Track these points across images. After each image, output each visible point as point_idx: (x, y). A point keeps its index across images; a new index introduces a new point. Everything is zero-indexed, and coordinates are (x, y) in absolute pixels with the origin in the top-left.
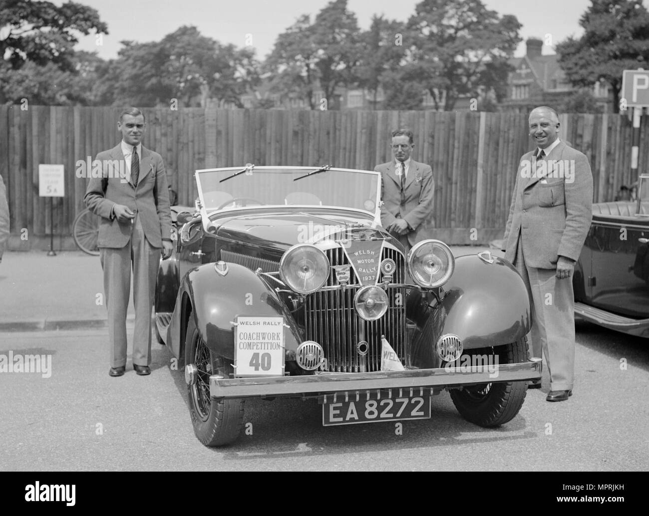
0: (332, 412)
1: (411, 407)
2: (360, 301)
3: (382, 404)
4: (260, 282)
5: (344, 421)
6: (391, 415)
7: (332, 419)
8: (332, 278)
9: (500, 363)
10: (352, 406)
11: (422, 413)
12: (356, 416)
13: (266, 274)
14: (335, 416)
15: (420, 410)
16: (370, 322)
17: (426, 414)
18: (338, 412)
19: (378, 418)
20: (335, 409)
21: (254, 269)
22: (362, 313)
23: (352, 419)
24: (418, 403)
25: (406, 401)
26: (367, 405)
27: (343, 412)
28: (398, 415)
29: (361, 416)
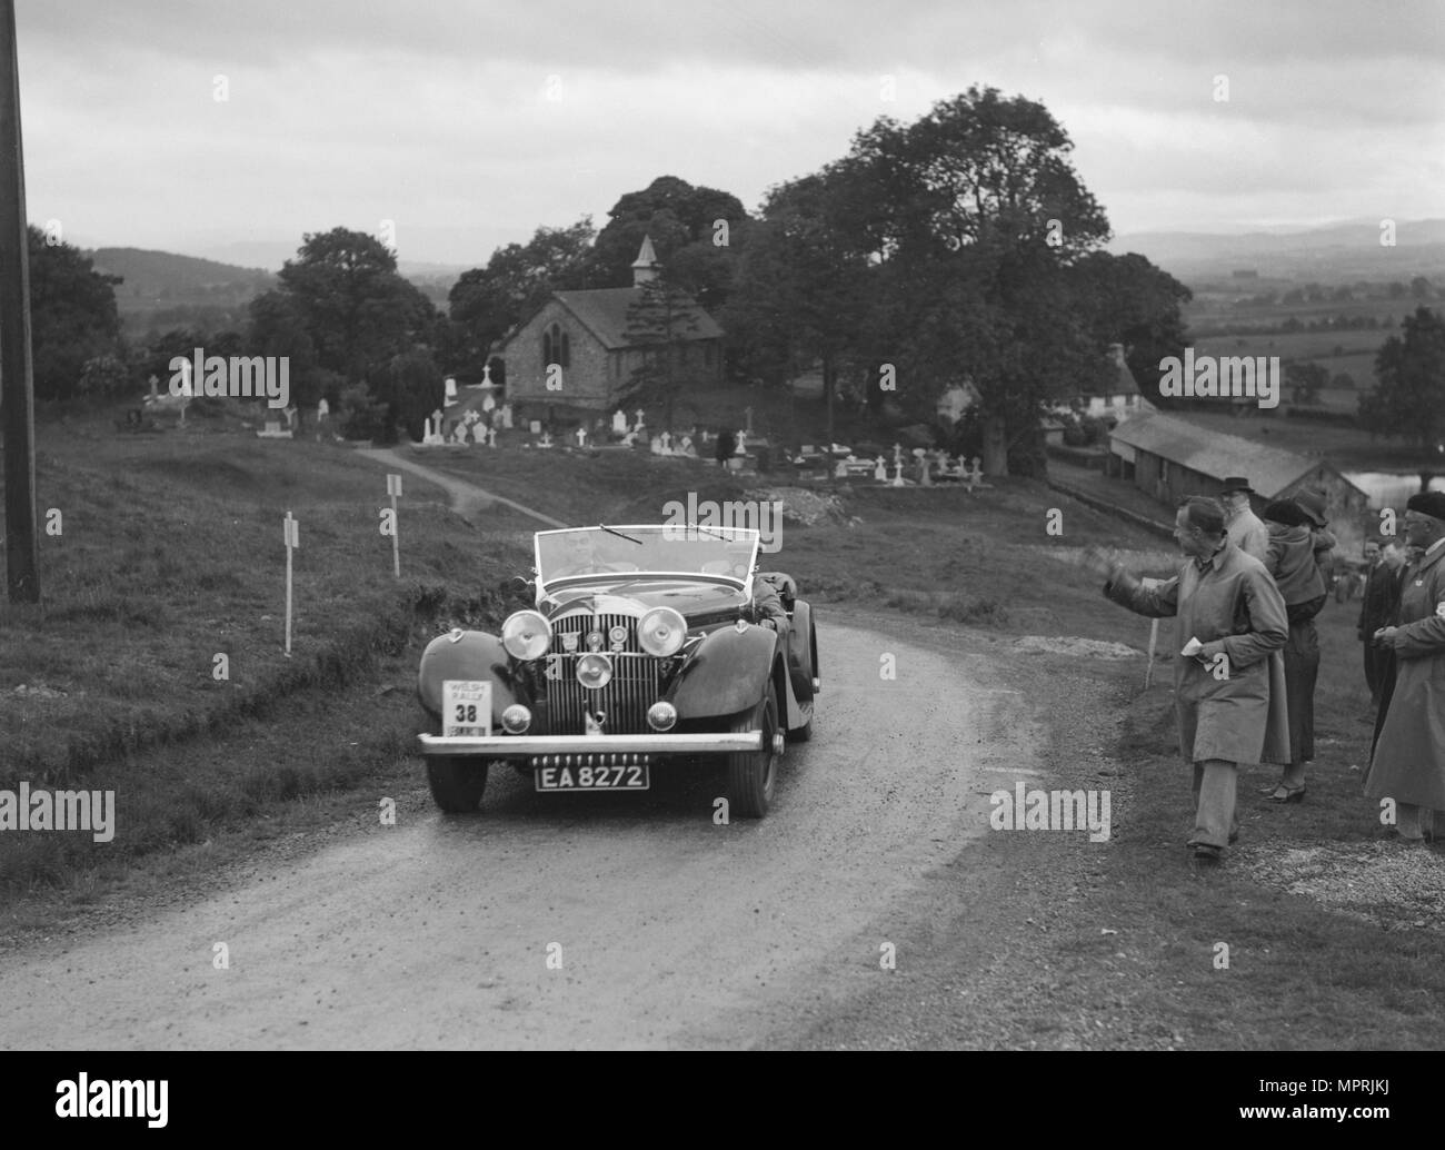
0: (546, 777)
1: (627, 776)
3: (597, 771)
5: (558, 787)
6: (607, 783)
7: (546, 784)
8: (558, 645)
10: (566, 773)
11: (639, 783)
12: (570, 782)
14: (549, 781)
15: (638, 779)
16: (590, 690)
17: (644, 785)
18: (551, 777)
19: (593, 786)
20: (549, 774)
23: (566, 786)
24: (634, 772)
25: (621, 768)
26: (581, 771)
27: (557, 777)
28: (615, 783)
29: (576, 784)
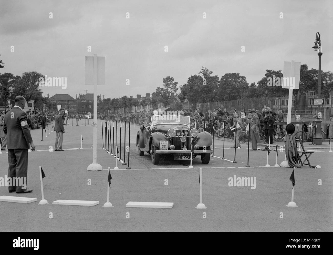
2: (181, 139)
3: (185, 156)
4: (164, 136)
6: (186, 159)
8: (177, 135)
9: (207, 149)
10: (179, 157)
13: (165, 134)
14: (177, 158)
19: (184, 159)
21: (163, 133)
22: (182, 141)
23: (179, 159)
25: (189, 156)
26: (182, 157)
29: (181, 159)
